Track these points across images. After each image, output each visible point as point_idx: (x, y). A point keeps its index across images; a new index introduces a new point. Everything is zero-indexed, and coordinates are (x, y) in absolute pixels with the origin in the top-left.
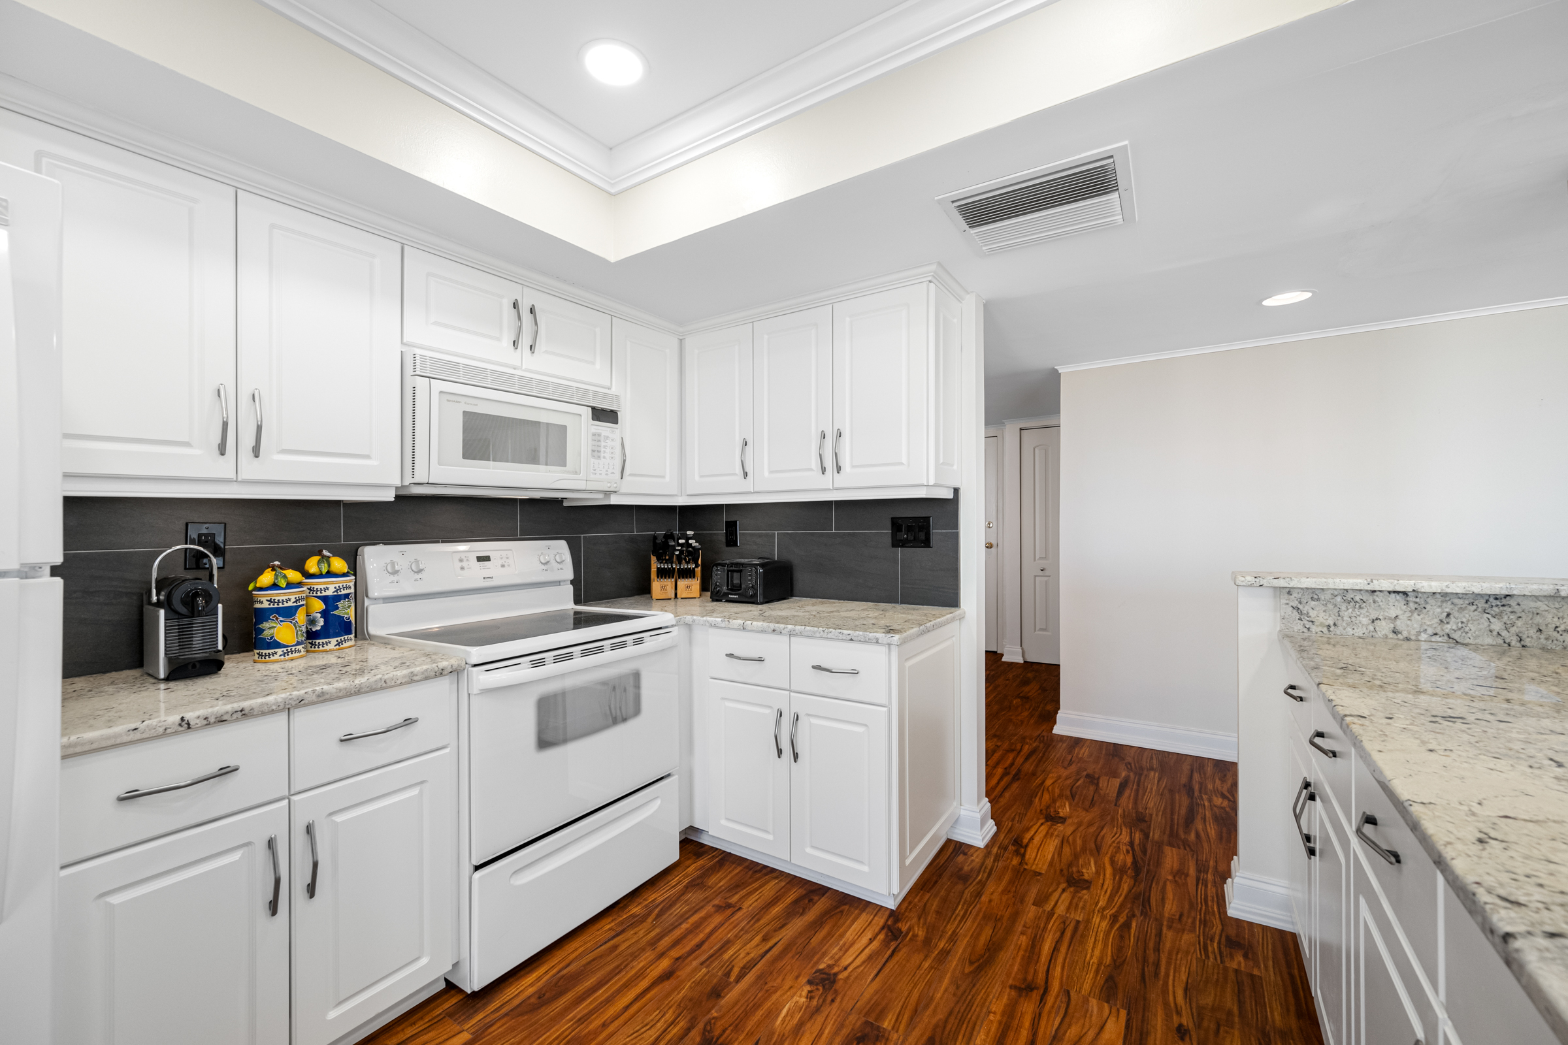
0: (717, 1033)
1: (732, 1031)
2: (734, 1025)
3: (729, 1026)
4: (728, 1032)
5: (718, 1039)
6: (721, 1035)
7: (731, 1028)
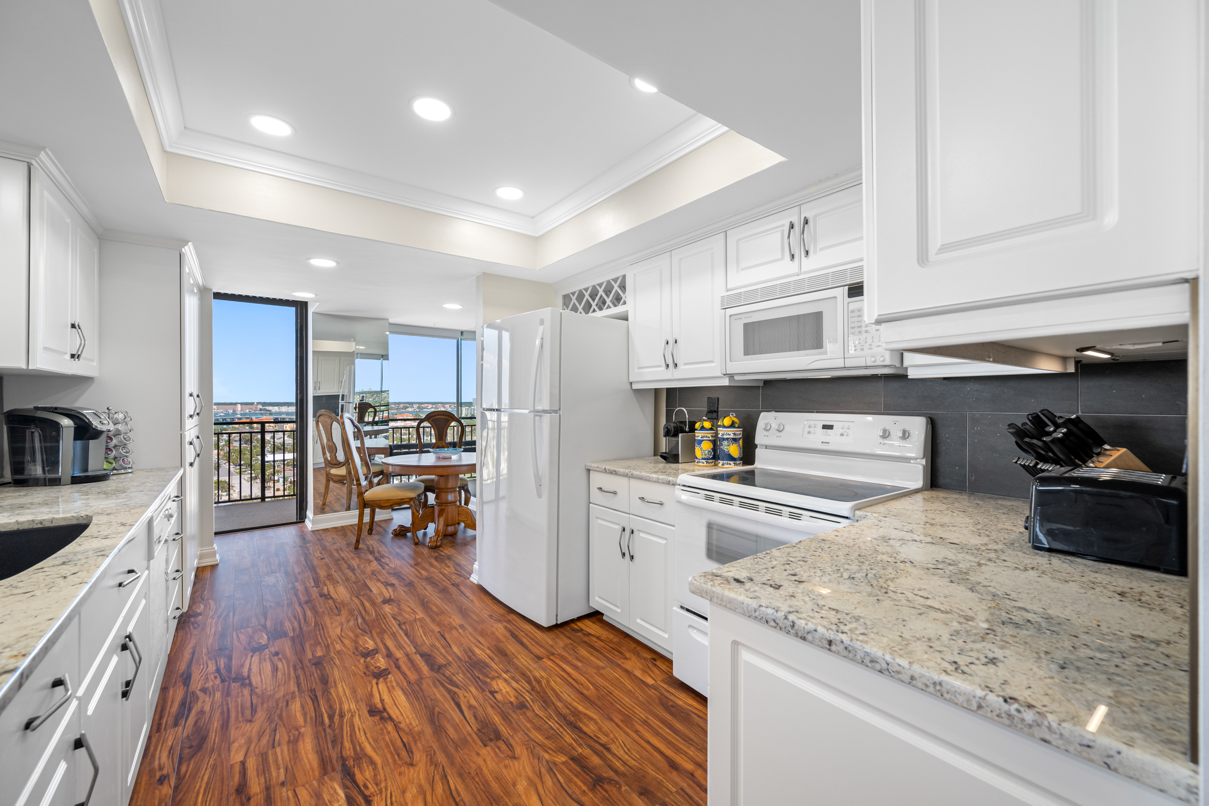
0: (606, 786)
1: (604, 796)
2: (609, 798)
3: (609, 795)
4: (604, 793)
5: (601, 786)
6: (603, 788)
7: (607, 795)
